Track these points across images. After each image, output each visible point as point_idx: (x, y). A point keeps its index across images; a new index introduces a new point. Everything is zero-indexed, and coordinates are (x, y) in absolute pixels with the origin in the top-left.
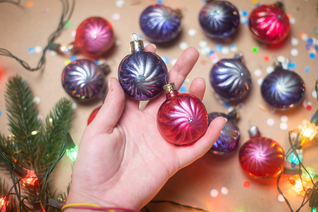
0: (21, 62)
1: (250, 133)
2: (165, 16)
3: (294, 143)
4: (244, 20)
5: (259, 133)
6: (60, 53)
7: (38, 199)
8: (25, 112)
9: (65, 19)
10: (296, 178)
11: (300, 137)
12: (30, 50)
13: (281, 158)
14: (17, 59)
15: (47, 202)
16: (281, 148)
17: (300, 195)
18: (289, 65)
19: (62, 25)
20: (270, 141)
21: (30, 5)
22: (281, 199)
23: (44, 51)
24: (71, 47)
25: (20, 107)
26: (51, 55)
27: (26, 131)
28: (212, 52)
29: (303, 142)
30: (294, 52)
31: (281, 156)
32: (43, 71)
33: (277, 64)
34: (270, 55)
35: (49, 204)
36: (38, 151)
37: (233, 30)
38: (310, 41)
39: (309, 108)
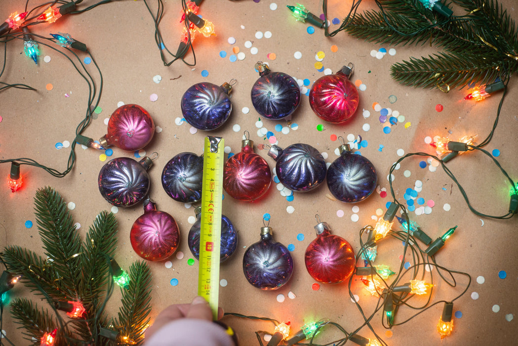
2: (211, 102)
5: (327, 230)
9: (94, 104)
10: (370, 278)
11: (373, 232)
12: (56, 145)
13: (350, 260)
14: (45, 168)
16: (351, 247)
19: (90, 111)
20: (339, 240)
23: (73, 146)
24: (103, 142)
26: (81, 149)
28: (270, 134)
29: (377, 239)
30: (366, 127)
31: (350, 258)
32: (74, 169)
34: (338, 133)
38: (385, 111)
39: (383, 194)
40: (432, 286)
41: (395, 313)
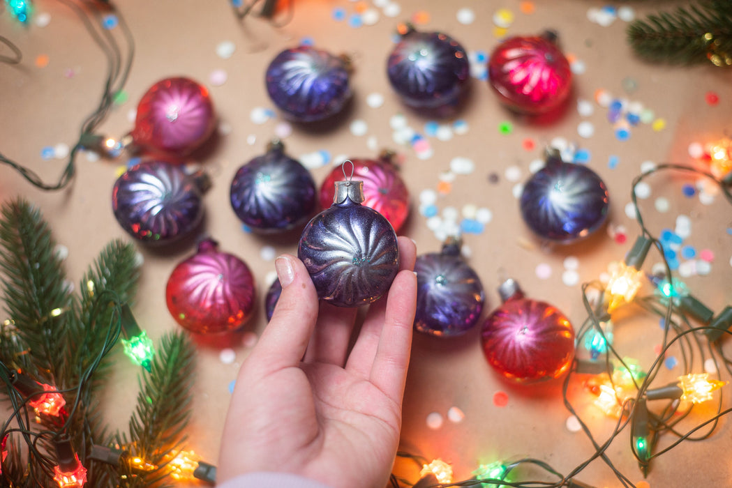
0: (23, 171)
1: (502, 293)
2: (315, 66)
3: (593, 309)
4: (478, 69)
5: (519, 294)
6: (106, 155)
7: (64, 435)
8: (35, 273)
9: (115, 87)
10: (601, 381)
11: (606, 296)
12: (44, 151)
13: (566, 338)
14: (14, 166)
15: (88, 452)
16: (567, 319)
17: (611, 417)
18: (577, 155)
19: (108, 99)
20: (543, 306)
21: (41, 62)
22: (573, 425)
23: (73, 154)
24: (127, 141)
25: (27, 262)
26: (88, 159)
27: (40, 310)
28: (417, 138)
29: (613, 305)
30: (585, 130)
31: (567, 335)
32: (69, 193)
33: (550, 152)
34: (536, 137)
35: (92, 455)
36: (66, 348)
37: (457, 90)
38: (617, 105)
39: (621, 238)
40: (721, 384)
41: (653, 444)
